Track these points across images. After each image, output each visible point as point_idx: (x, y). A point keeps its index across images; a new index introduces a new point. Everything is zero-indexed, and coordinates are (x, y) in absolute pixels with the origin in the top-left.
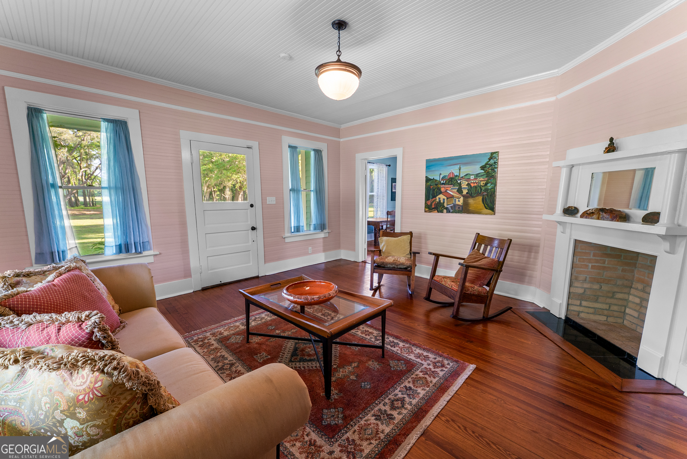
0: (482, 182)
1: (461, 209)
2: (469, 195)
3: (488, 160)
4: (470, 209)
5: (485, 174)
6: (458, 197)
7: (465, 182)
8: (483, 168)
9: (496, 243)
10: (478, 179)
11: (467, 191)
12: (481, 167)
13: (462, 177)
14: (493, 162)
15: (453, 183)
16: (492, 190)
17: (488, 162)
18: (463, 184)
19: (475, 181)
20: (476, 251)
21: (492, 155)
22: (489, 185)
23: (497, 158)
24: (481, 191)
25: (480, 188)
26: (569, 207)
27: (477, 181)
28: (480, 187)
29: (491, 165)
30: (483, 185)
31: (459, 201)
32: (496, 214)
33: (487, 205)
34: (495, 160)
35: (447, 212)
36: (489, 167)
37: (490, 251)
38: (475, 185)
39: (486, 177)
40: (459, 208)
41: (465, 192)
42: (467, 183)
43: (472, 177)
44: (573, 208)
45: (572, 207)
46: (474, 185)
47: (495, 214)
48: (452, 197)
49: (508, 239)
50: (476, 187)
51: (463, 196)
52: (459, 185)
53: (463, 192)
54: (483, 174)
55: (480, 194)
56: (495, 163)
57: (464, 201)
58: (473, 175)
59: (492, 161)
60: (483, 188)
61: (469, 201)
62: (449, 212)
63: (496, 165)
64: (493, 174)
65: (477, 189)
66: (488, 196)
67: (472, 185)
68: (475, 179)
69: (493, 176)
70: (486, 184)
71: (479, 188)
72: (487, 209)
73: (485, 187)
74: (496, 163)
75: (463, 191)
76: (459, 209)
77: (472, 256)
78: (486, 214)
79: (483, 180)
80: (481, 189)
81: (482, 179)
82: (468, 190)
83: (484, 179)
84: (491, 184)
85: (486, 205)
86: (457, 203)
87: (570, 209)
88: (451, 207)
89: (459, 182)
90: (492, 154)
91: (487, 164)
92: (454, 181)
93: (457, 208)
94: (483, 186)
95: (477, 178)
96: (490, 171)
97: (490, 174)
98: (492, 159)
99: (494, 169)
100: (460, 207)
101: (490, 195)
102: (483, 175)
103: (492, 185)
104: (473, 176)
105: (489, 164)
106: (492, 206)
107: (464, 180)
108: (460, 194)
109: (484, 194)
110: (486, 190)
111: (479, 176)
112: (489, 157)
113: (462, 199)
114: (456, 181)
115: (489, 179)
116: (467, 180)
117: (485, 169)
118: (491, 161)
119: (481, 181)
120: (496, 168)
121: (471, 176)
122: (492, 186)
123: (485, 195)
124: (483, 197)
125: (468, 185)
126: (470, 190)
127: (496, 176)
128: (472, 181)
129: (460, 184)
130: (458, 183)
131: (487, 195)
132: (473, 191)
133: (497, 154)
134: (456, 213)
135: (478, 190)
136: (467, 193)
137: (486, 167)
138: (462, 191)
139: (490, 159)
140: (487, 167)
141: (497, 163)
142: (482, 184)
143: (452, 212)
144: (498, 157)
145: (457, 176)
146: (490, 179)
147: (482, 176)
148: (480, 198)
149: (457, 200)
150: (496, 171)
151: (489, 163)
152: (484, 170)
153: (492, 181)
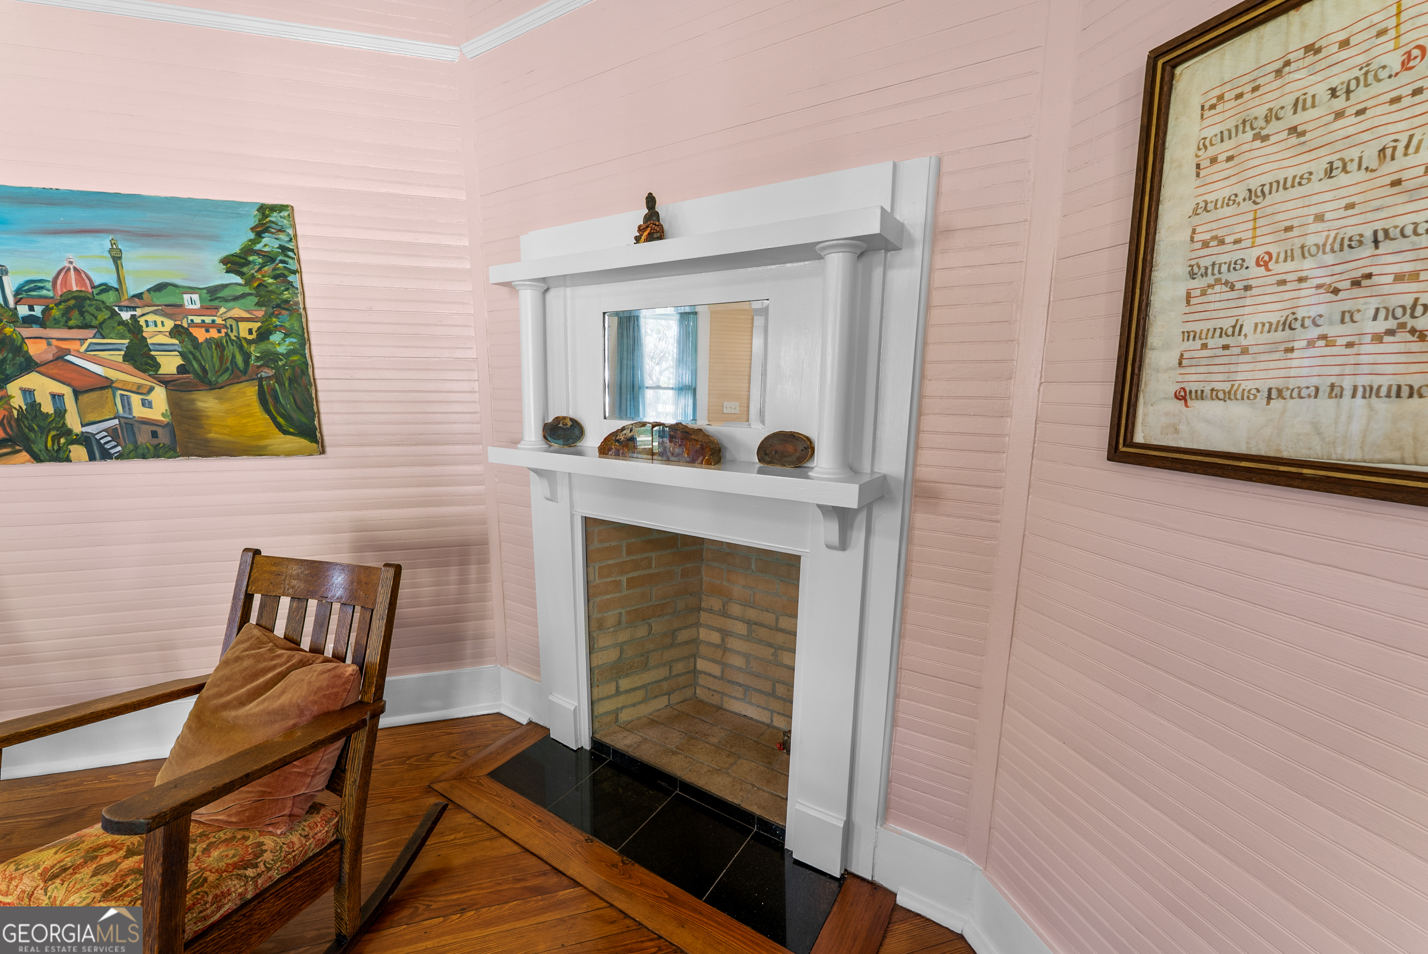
0: (244, 327)
1: (164, 438)
2: (191, 376)
3: (252, 236)
4: (211, 435)
5: (247, 290)
6: (140, 386)
7: (159, 319)
8: (233, 264)
9: (338, 582)
10: (222, 310)
11: (179, 361)
12: (225, 261)
13: (139, 296)
14: (276, 244)
15: (95, 323)
16: (295, 358)
17: (254, 242)
18: (152, 328)
19: (208, 320)
20: (257, 632)
21: (265, 216)
22: (276, 337)
23: (290, 231)
24: (246, 360)
25: (241, 348)
26: (557, 419)
27: (219, 321)
28: (239, 343)
29: (269, 258)
30: (250, 337)
31: (147, 404)
32: (328, 449)
33: (282, 416)
34: (282, 236)
35: (92, 458)
36: (263, 266)
37: (322, 623)
38: (214, 333)
39: (258, 304)
40: (154, 434)
41: (170, 364)
42: (169, 324)
43: (191, 301)
44: (569, 423)
45: (564, 418)
46: (208, 336)
47: (323, 452)
48: (102, 388)
49: (386, 565)
50: (219, 345)
51: (165, 382)
52: (130, 331)
53: (158, 366)
54: (240, 291)
55: (245, 372)
56: (284, 249)
57: (173, 403)
58: (192, 290)
59: (269, 243)
60: (254, 351)
61: (200, 405)
62: (106, 455)
63: (290, 261)
64: (286, 295)
65: (228, 353)
66: (281, 385)
67: (201, 335)
68: (206, 309)
69: (287, 302)
70: (263, 335)
71: (231, 349)
72: (285, 432)
73: (263, 346)
74: (290, 254)
75: (159, 359)
76: (155, 441)
77: (237, 667)
78: (289, 454)
79: (246, 315)
80: (247, 356)
81: (237, 312)
82: (182, 354)
83: (248, 311)
84: (287, 335)
85: (280, 420)
86: (138, 411)
87: (561, 425)
88: (113, 433)
89: (126, 316)
90: (265, 210)
91: (248, 250)
92: (98, 309)
93: (144, 438)
94: (250, 342)
95: (217, 308)
96: (271, 281)
97: (272, 292)
98: (266, 230)
99: (285, 276)
100: (160, 431)
101: (290, 380)
102: (244, 296)
103: (288, 340)
104: (196, 297)
105: (258, 253)
106: (304, 420)
107: (154, 312)
108: (144, 371)
109: (264, 375)
110: (270, 358)
111: (225, 300)
112: (253, 222)
113: (159, 395)
114: (106, 314)
115: (272, 315)
116: (169, 310)
117: (245, 269)
118: (265, 241)
119: (238, 320)
120: (294, 272)
121: (186, 297)
122: (292, 343)
123: (269, 378)
124: (261, 386)
125: (177, 332)
126: (195, 358)
127: (297, 303)
128: (197, 320)
129: (134, 329)
130: (122, 323)
131: (278, 378)
132: (212, 361)
133: (285, 214)
134: (144, 457)
135: (234, 357)
136: (181, 369)
137: (248, 263)
138: (153, 358)
139: (260, 230)
140: (253, 262)
141: (292, 250)
142: (244, 334)
143: (121, 456)
144: (294, 226)
145: (105, 288)
146: (277, 316)
147: (236, 299)
148: (250, 392)
149: (136, 399)
150: (297, 284)
151: (258, 247)
152: (241, 274)
153: (287, 325)
